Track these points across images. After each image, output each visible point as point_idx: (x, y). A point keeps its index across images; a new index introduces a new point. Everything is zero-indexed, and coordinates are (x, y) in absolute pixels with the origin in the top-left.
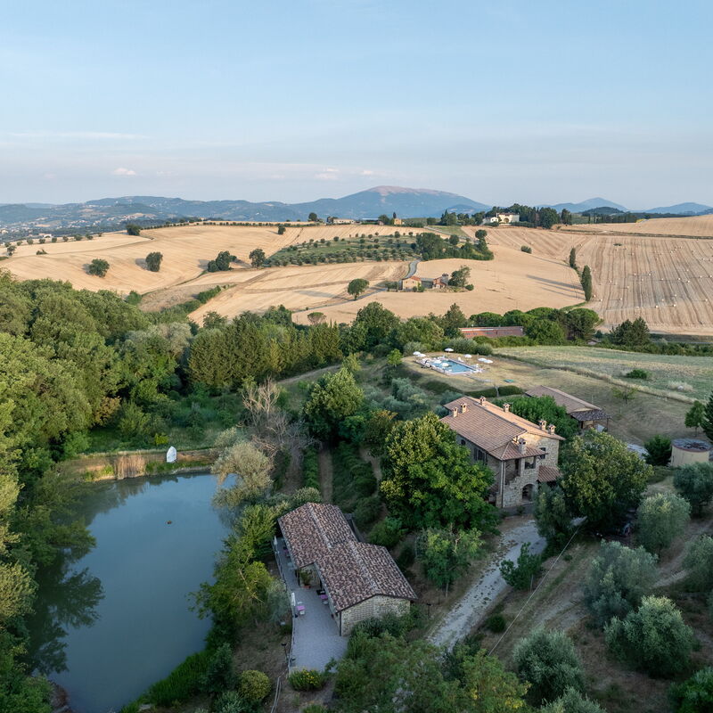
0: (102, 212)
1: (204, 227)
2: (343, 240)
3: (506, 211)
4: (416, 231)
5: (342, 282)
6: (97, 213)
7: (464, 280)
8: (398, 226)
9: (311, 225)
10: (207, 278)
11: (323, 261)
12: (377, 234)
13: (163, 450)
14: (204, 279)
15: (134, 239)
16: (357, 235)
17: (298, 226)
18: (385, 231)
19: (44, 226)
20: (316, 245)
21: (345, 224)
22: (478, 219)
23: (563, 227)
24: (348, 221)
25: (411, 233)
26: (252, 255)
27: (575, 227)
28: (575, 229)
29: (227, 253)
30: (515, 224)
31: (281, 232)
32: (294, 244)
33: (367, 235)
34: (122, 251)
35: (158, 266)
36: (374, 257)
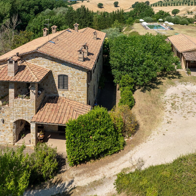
11: (169, 5)
20: (168, 1)
29: (138, 2)
35: (117, 6)
36: (187, 4)
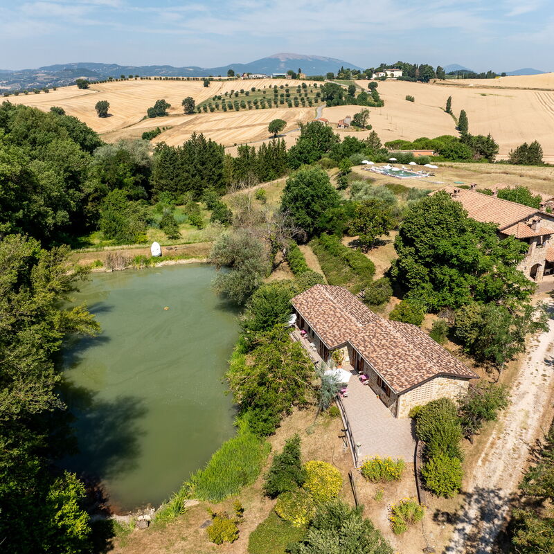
0: (54, 75)
1: (141, 81)
2: (259, 90)
3: (392, 68)
4: (319, 84)
5: (261, 124)
6: (50, 77)
7: (365, 121)
8: (304, 80)
9: (231, 80)
10: (147, 122)
11: (244, 107)
12: (287, 85)
13: (148, 245)
14: (144, 123)
15: (83, 91)
16: (270, 87)
17: (220, 80)
18: (293, 83)
19: (6, 88)
20: (237, 95)
21: (259, 78)
22: (369, 74)
23: (438, 81)
24: (261, 76)
25: (315, 85)
26: (184, 103)
27: (448, 81)
28: (448, 83)
29: (163, 102)
30: (399, 79)
31: (206, 85)
32: (218, 95)
33: (279, 86)
34: (74, 101)
35: (106, 113)
36: (286, 104)
